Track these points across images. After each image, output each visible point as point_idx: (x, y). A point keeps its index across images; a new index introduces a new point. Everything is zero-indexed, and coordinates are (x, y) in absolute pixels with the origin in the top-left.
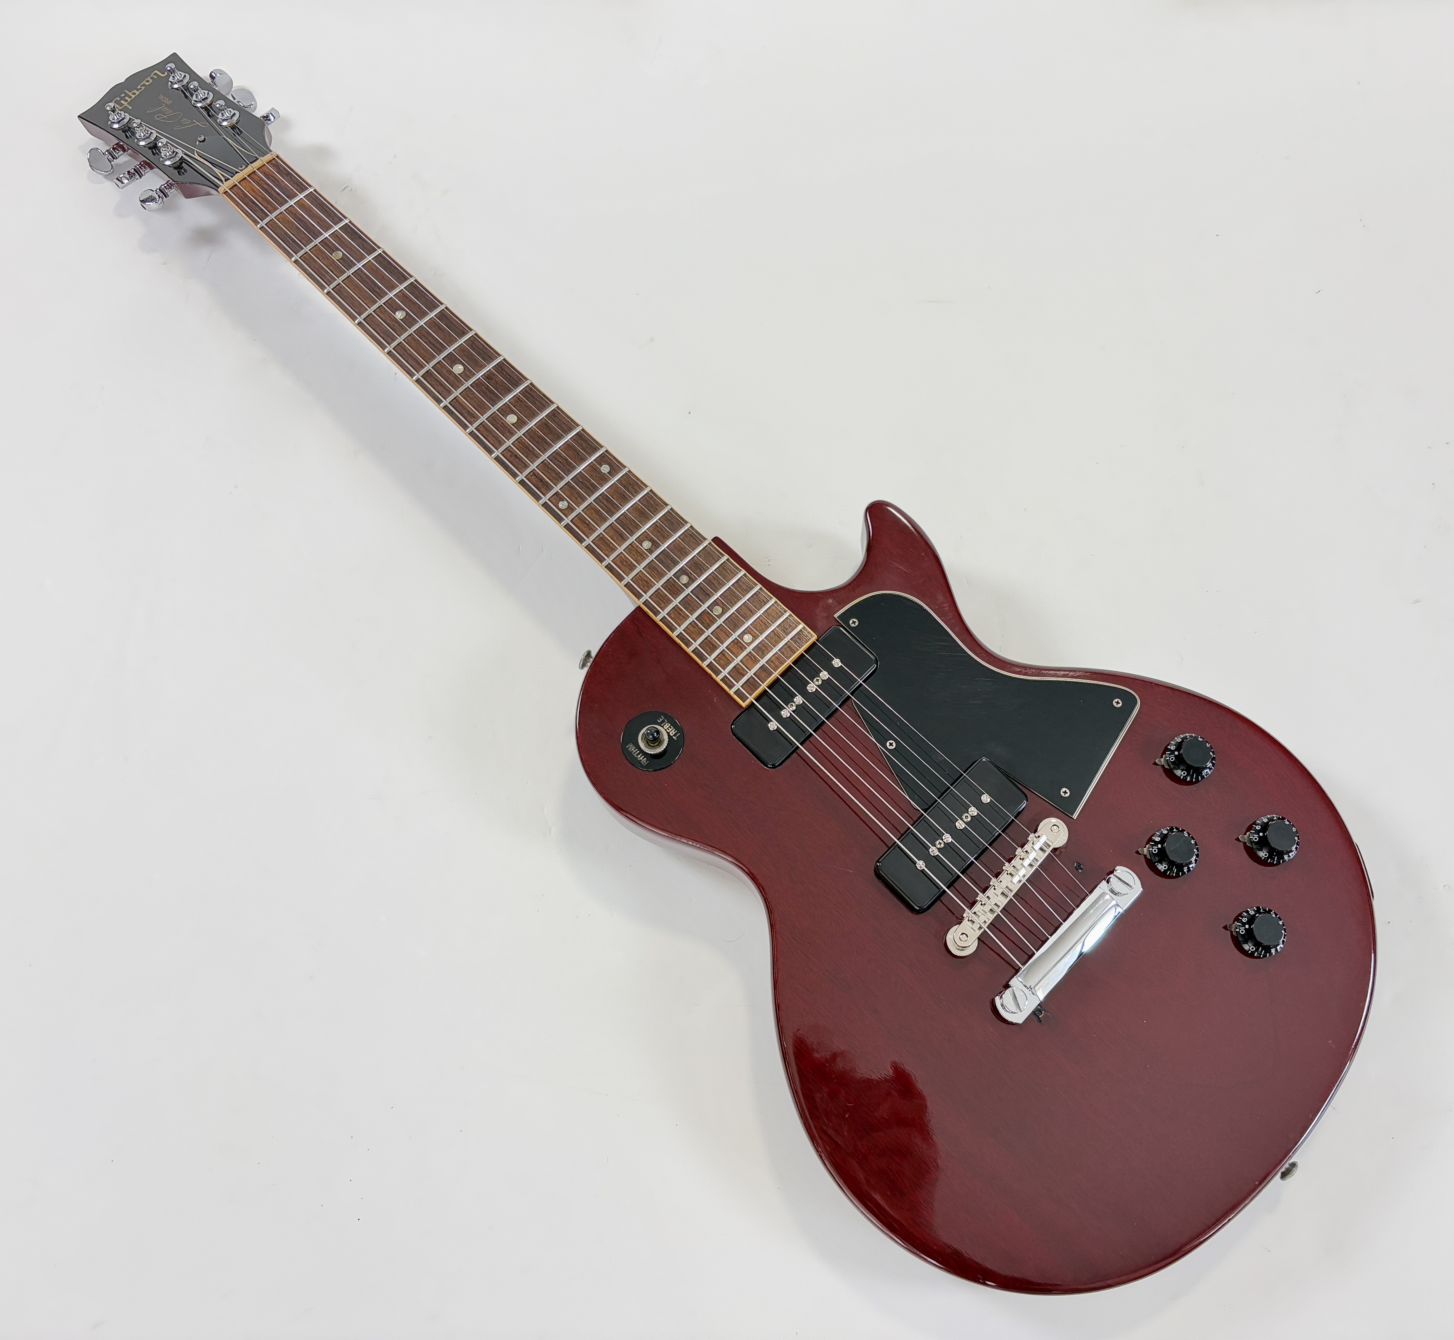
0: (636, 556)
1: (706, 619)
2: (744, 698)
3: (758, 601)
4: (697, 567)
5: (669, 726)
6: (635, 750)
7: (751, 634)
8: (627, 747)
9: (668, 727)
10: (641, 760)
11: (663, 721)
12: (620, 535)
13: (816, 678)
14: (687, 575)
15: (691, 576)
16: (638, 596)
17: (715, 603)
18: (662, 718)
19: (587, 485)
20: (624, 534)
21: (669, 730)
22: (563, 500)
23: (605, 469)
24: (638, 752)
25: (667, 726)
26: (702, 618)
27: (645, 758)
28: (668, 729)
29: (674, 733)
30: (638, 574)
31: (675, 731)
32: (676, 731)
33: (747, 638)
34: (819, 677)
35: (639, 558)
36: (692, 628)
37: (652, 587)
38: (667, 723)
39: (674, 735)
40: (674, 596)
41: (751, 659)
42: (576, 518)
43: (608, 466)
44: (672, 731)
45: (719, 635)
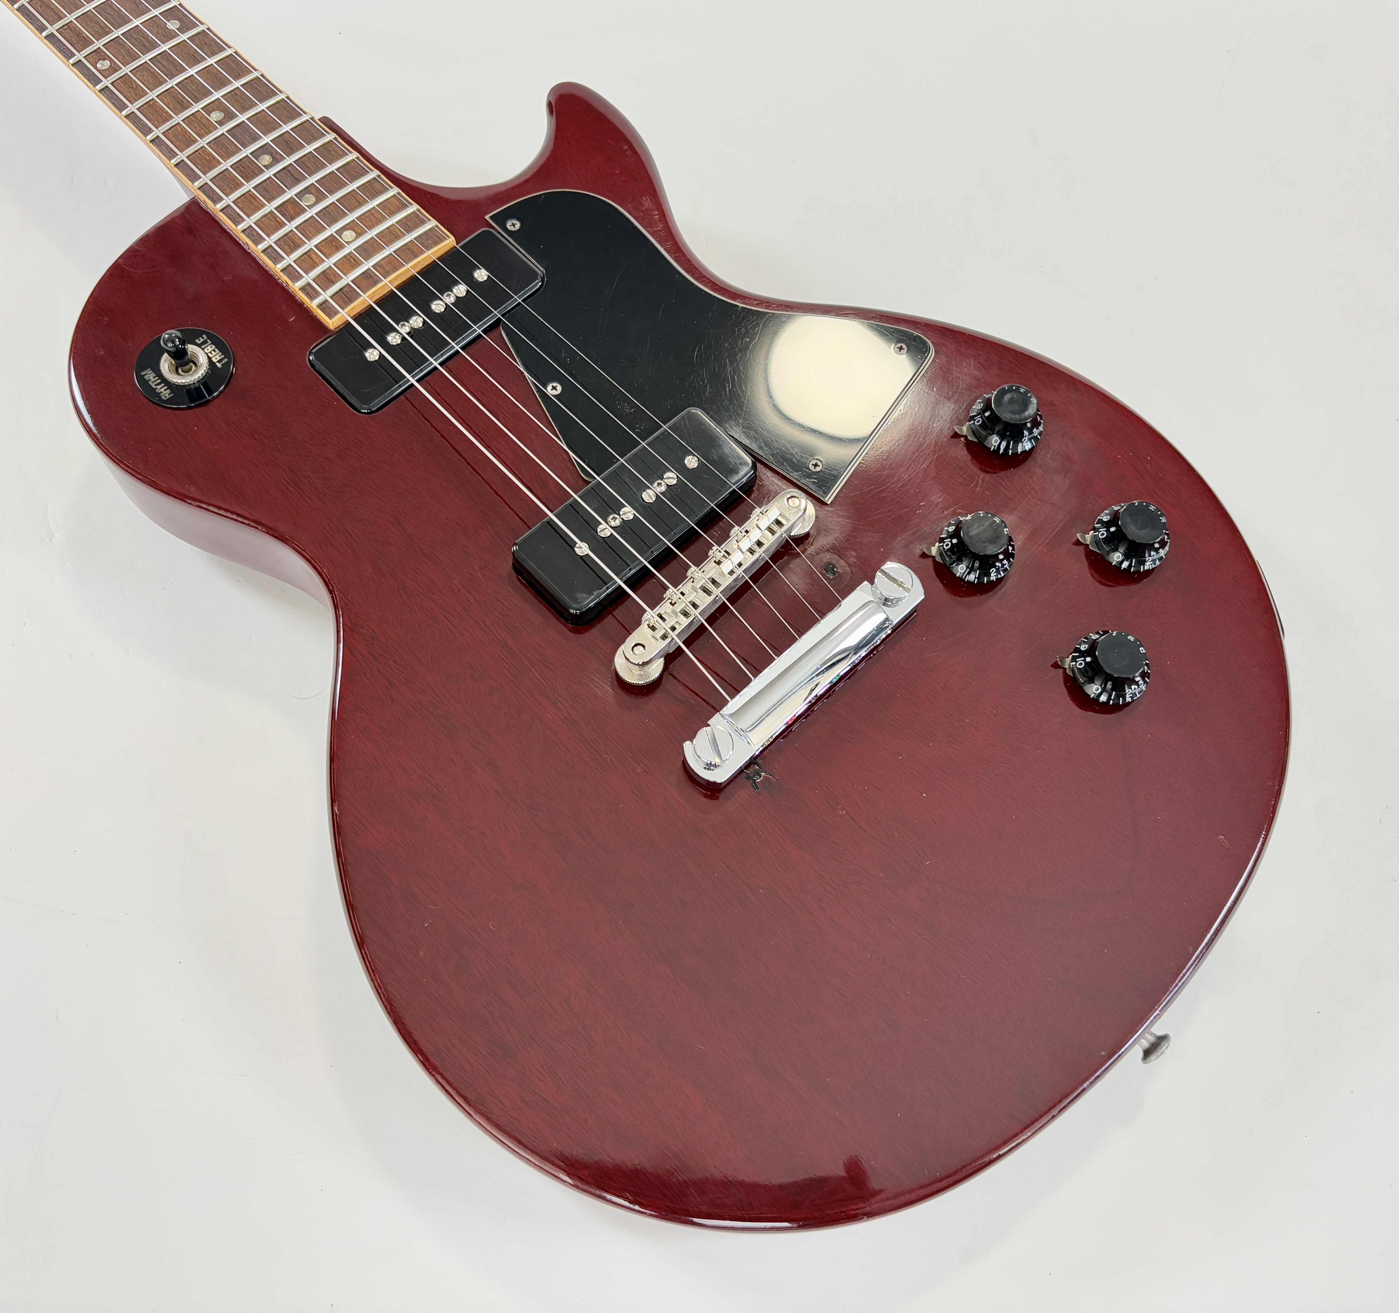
0: (198, 128)
1: (291, 209)
2: (331, 313)
3: (372, 190)
4: (288, 145)
5: (213, 348)
6: (154, 377)
7: (354, 231)
8: (142, 374)
9: (210, 350)
10: (161, 392)
11: (205, 342)
12: (180, 103)
13: (447, 293)
14: (271, 155)
15: (275, 156)
16: (193, 177)
17: (306, 190)
18: (203, 338)
19: (142, 42)
20: (185, 101)
21: (212, 354)
22: (104, 59)
23: (173, 25)
24: (159, 381)
25: (209, 348)
26: (284, 208)
27: (169, 390)
28: (210, 352)
29: (219, 358)
30: (197, 151)
31: (220, 356)
32: (223, 356)
33: (349, 235)
34: (452, 291)
35: (202, 131)
36: (268, 221)
37: (215, 167)
38: (210, 344)
39: (218, 361)
40: (246, 179)
41: (350, 262)
42: (119, 81)
43: (177, 22)
44: (215, 355)
45: (307, 231)
